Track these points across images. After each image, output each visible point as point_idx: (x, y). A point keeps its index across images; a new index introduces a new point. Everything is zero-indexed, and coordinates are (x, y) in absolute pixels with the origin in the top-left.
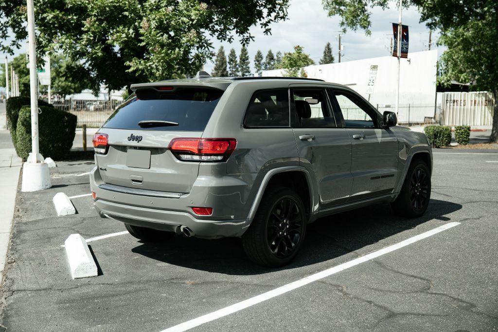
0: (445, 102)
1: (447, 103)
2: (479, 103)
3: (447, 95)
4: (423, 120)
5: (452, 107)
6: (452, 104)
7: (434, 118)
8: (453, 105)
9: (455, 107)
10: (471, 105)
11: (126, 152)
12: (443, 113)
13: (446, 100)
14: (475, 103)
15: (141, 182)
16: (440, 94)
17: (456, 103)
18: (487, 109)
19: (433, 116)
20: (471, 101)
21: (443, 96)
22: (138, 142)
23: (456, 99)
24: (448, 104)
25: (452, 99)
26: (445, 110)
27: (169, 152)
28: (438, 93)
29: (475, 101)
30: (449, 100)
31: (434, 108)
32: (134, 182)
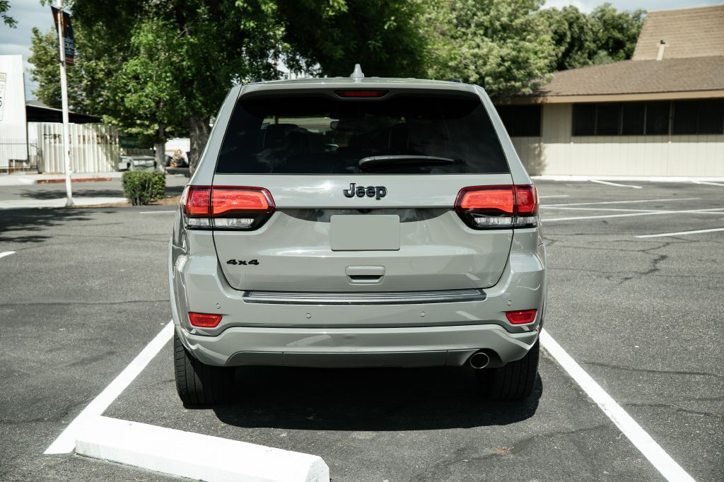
0: (43, 137)
1: (45, 138)
2: (89, 140)
3: (45, 127)
4: (7, 165)
5: (53, 144)
6: (52, 140)
7: (28, 161)
8: (55, 143)
9: (57, 145)
10: (79, 143)
11: (329, 221)
12: (40, 154)
13: (43, 133)
14: (84, 140)
15: (377, 277)
16: (34, 126)
17: (57, 139)
18: (100, 148)
19: (25, 158)
20: (79, 136)
21: (39, 128)
22: (378, 199)
23: (57, 133)
24: (47, 140)
25: (52, 133)
26: (43, 149)
27: (453, 214)
28: (30, 123)
29: (84, 136)
30: (48, 134)
31: (26, 145)
32: (354, 281)
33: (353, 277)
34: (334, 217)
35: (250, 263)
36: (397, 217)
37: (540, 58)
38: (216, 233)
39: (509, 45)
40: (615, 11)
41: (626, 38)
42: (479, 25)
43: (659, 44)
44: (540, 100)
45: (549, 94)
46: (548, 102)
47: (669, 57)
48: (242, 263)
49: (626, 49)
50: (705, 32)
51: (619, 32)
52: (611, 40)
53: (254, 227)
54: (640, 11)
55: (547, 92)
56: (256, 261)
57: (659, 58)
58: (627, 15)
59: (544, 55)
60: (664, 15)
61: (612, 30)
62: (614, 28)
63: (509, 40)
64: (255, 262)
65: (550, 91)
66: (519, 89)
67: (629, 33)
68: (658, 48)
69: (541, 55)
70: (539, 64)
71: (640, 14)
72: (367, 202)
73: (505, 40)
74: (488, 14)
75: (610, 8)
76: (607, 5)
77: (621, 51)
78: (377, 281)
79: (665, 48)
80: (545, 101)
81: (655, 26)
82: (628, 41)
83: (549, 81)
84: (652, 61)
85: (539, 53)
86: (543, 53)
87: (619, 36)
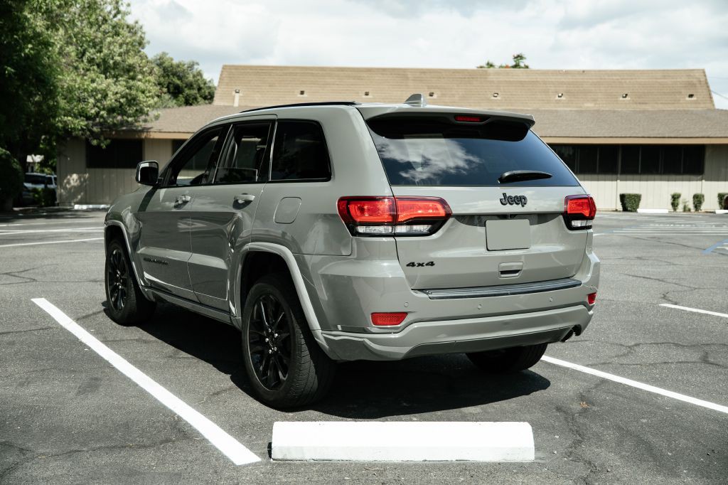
11: (484, 225)
15: (517, 271)
22: (523, 206)
32: (503, 276)
33: (503, 272)
34: (488, 222)
35: (427, 265)
36: (527, 221)
37: (147, 97)
38: (398, 239)
39: (121, 83)
40: (172, 59)
41: (184, 85)
42: (91, 61)
43: (234, 93)
44: (144, 136)
45: (152, 130)
46: (152, 137)
47: (243, 104)
48: (420, 265)
49: (185, 94)
50: (270, 86)
51: (178, 79)
52: (172, 85)
53: (431, 232)
54: (193, 62)
55: (150, 128)
56: (432, 262)
57: (236, 104)
58: (184, 65)
59: (150, 94)
60: (236, 69)
61: (171, 76)
62: (174, 74)
63: (120, 79)
64: (432, 264)
65: (152, 128)
66: (132, 124)
67: (187, 80)
68: (234, 97)
69: (148, 95)
70: (149, 103)
71: (193, 65)
72: (516, 208)
73: (117, 78)
74: (100, 51)
75: (168, 56)
76: (164, 54)
77: (181, 95)
78: (517, 274)
79: (240, 97)
80: (149, 137)
81: (230, 77)
82: (186, 87)
83: (157, 118)
84: (229, 106)
85: (146, 92)
86: (149, 92)
87: (178, 82)
